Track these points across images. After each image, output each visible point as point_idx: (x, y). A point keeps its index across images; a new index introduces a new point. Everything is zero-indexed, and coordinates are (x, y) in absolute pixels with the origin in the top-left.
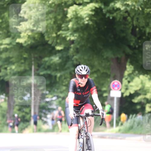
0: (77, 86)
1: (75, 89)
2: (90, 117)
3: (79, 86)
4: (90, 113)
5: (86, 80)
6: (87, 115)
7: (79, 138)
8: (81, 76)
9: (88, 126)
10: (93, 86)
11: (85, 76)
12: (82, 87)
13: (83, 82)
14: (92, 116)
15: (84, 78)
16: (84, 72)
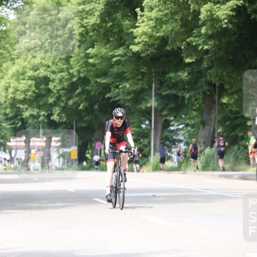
0: (114, 126)
1: (112, 129)
2: (123, 154)
3: (116, 127)
4: (124, 150)
5: (122, 121)
6: (121, 151)
7: (114, 171)
8: (118, 118)
9: (122, 161)
10: (128, 126)
12: (119, 128)
13: (119, 123)
14: (125, 152)
15: (120, 119)
16: (120, 114)
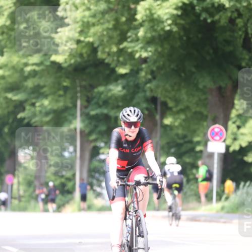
0: (123, 139)
1: (119, 144)
2: (142, 187)
3: (126, 140)
4: (143, 181)
5: (137, 130)
6: (138, 183)
7: (125, 219)
8: (130, 125)
9: (139, 200)
10: (147, 139)
11: (135, 124)
12: (131, 141)
13: (131, 134)
14: (146, 184)
15: (133, 127)
16: (133, 119)
